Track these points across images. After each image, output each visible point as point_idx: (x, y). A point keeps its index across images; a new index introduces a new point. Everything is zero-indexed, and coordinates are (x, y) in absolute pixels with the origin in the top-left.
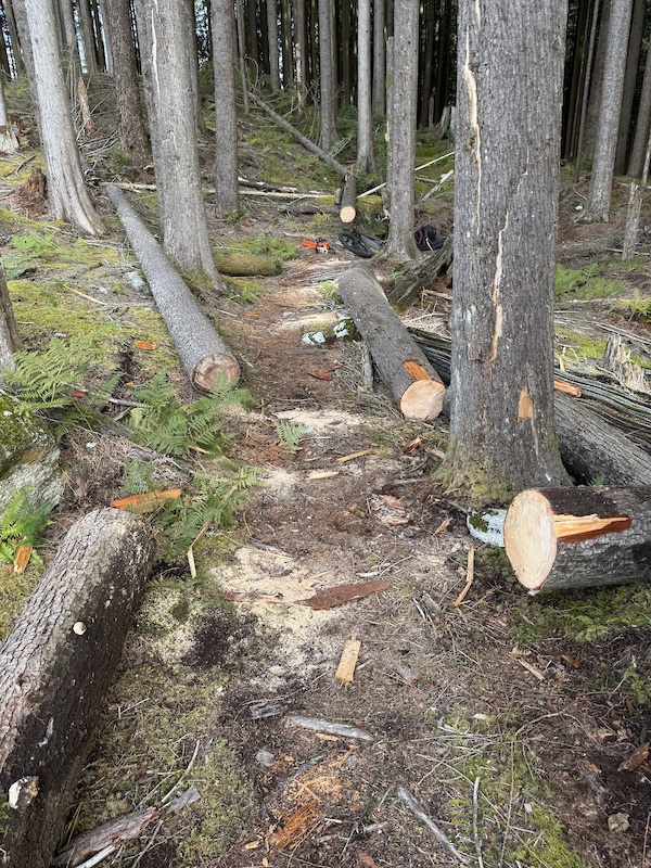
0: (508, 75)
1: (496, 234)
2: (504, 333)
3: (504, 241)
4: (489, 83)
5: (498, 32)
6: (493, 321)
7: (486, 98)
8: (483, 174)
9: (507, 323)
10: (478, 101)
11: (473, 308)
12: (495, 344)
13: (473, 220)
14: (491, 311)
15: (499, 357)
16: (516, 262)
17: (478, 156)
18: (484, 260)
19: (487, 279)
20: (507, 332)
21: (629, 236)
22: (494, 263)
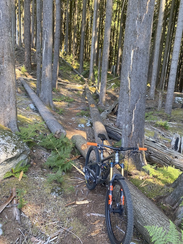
0: (137, 80)
1: (133, 110)
2: (134, 131)
3: (135, 112)
4: (133, 81)
5: (135, 72)
6: (132, 128)
7: (132, 84)
8: (131, 98)
9: (135, 129)
10: (130, 84)
11: (128, 125)
12: (132, 133)
13: (128, 107)
14: (132, 126)
15: (133, 136)
16: (137, 116)
17: (130, 94)
18: (130, 115)
19: (131, 119)
20: (135, 131)
21: (159, 105)
22: (132, 116)
